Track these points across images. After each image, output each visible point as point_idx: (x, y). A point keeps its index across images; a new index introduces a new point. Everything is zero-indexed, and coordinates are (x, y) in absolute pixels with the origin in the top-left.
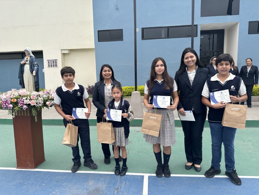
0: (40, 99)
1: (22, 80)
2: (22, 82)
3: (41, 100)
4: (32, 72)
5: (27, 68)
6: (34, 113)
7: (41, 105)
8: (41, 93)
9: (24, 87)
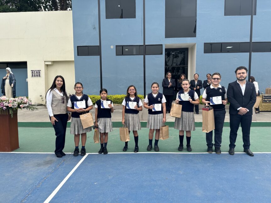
0: (15, 102)
1: (3, 90)
2: (3, 91)
3: (16, 104)
4: (11, 84)
5: (7, 81)
6: (11, 112)
7: (16, 107)
8: (16, 99)
9: (5, 95)
